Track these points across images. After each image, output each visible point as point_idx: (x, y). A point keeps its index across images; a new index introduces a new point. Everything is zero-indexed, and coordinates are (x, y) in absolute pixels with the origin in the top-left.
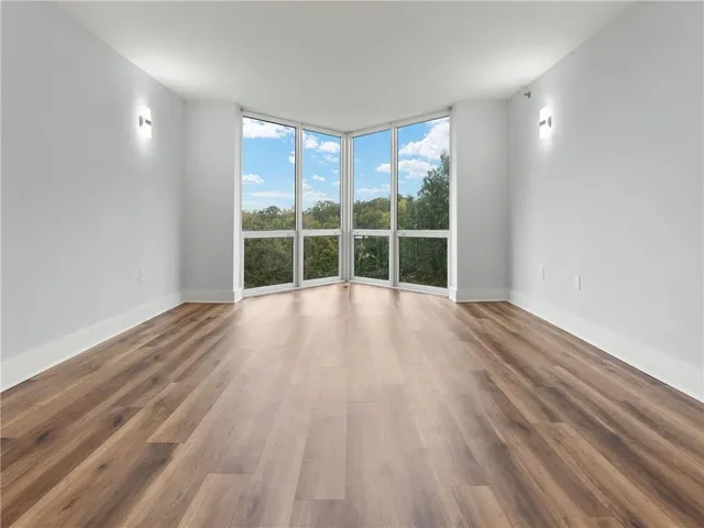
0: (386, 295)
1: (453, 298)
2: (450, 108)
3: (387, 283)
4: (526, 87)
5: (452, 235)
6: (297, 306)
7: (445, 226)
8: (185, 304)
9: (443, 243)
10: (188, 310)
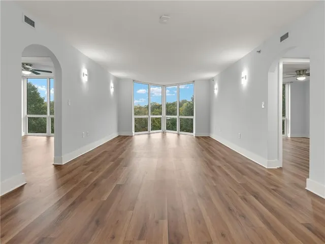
0: (176, 135)
1: (194, 136)
2: (194, 81)
3: (176, 132)
4: (213, 78)
5: (194, 118)
6: (149, 137)
7: (193, 115)
8: (119, 136)
9: (192, 120)
10: (120, 138)
